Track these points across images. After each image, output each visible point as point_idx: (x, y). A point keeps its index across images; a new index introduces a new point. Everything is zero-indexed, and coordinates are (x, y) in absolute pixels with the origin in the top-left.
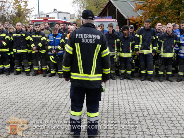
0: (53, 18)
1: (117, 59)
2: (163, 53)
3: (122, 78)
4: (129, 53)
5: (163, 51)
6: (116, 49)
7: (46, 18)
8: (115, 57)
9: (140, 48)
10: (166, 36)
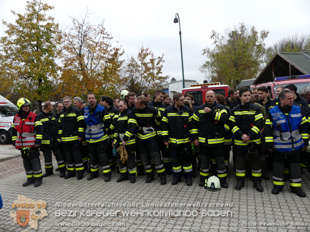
0: (215, 84)
7: (205, 85)
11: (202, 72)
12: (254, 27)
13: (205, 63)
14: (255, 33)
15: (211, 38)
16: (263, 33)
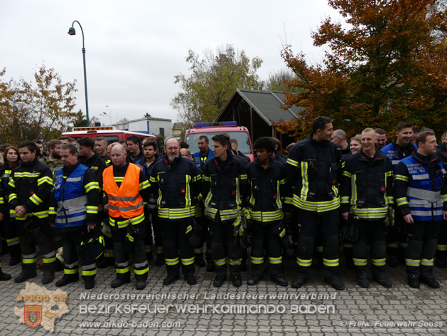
0: (108, 129)
1: (241, 227)
2: (357, 207)
3: (251, 282)
4: (275, 210)
5: (357, 202)
6: (238, 201)
7: (93, 129)
8: (236, 224)
9: (306, 197)
10: (362, 161)
11: (175, 107)
12: (243, 52)
13: (177, 95)
14: (245, 60)
15: (187, 60)
16: (255, 60)
